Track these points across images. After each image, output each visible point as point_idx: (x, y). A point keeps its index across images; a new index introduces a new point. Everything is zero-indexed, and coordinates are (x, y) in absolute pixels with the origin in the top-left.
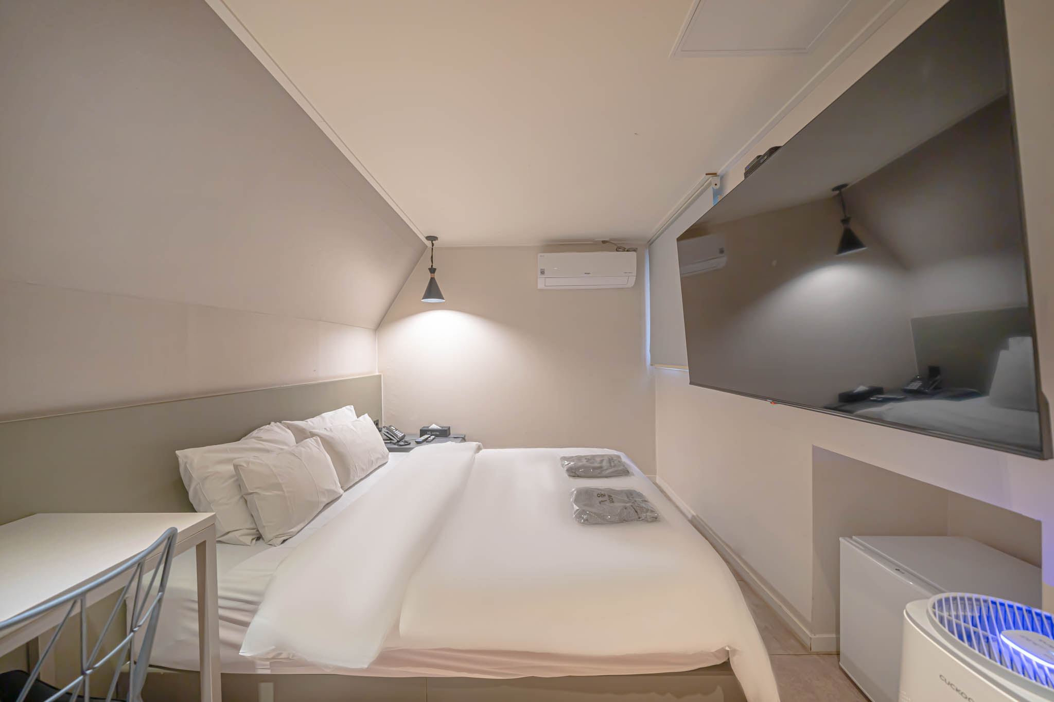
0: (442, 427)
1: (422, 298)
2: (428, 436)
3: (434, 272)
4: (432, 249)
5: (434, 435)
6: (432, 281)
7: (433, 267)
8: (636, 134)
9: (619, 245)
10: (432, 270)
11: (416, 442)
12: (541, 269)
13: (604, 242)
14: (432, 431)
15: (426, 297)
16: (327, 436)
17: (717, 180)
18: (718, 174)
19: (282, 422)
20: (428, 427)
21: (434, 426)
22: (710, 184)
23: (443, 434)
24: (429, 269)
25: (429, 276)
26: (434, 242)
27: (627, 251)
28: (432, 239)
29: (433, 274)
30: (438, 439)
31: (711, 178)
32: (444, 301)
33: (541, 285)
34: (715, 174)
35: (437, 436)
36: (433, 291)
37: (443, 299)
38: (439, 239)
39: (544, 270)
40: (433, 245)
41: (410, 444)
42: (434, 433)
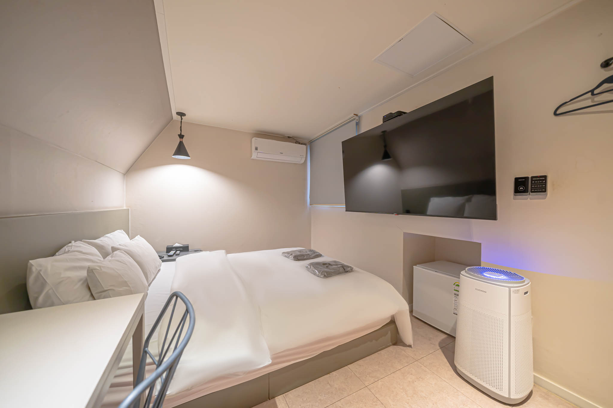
0: (184, 245)
1: (173, 154)
2: (174, 252)
3: (182, 138)
4: (181, 121)
5: (178, 250)
6: (181, 144)
7: (182, 134)
8: (339, 88)
9: (297, 141)
10: (181, 136)
11: (168, 255)
12: (256, 147)
13: (289, 137)
14: (177, 248)
15: (175, 154)
16: (127, 250)
17: (357, 118)
18: (358, 115)
19: (83, 240)
20: (172, 246)
21: (177, 245)
22: (354, 119)
23: (185, 249)
24: (178, 135)
25: (178, 140)
26: (182, 117)
27: (301, 144)
28: (181, 114)
29: (181, 139)
30: (182, 253)
31: (355, 117)
32: (190, 158)
33: (254, 156)
34: (357, 115)
35: (181, 251)
36: (181, 150)
37: (189, 157)
38: (186, 115)
39: (257, 147)
40: (182, 119)
41: (163, 257)
42: (179, 249)
